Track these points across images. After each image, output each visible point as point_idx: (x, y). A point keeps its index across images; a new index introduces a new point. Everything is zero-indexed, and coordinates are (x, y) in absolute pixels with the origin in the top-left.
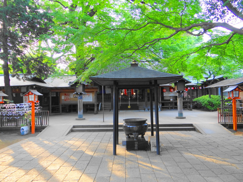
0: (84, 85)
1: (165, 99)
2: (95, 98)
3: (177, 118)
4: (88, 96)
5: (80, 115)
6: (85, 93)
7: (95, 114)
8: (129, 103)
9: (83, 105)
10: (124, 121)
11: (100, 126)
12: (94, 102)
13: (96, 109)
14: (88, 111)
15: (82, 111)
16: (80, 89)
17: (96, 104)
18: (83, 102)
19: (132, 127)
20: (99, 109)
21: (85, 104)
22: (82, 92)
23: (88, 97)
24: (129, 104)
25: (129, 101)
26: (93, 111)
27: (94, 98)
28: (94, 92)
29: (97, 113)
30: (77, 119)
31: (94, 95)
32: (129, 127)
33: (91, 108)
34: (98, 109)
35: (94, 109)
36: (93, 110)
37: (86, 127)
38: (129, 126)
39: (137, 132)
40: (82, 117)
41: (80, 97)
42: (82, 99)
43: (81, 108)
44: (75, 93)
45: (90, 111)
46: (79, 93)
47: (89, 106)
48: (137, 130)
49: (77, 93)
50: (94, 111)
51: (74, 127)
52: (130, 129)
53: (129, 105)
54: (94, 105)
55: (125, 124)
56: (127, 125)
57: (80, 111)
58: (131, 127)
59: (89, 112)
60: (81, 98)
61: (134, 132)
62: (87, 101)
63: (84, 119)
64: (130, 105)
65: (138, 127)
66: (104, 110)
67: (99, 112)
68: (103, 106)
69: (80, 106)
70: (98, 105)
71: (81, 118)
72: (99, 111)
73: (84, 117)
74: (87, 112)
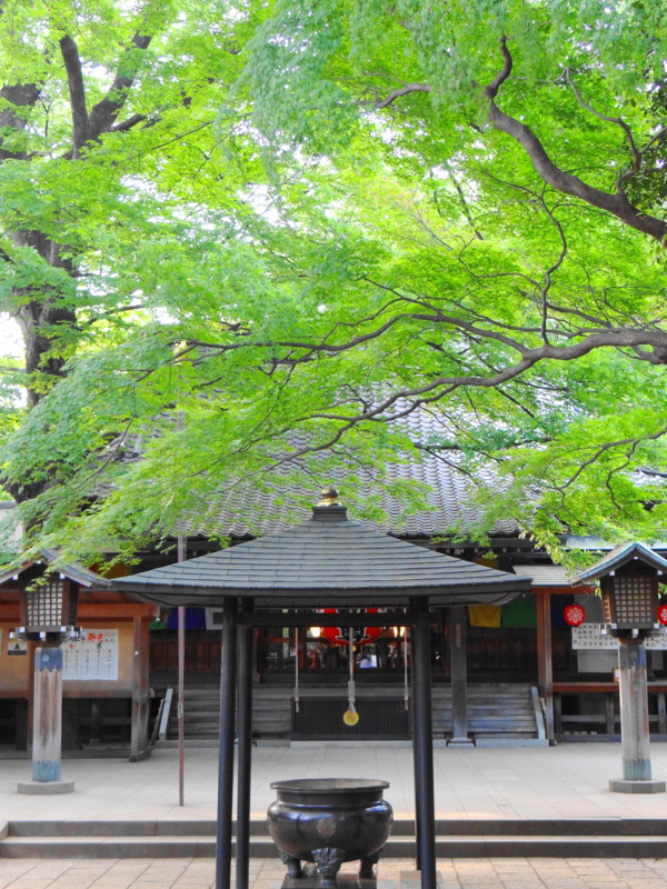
0: (72, 588)
1: (585, 666)
2: (136, 658)
3: (617, 788)
4: (93, 645)
5: (45, 765)
6: (77, 630)
7: (134, 760)
8: (351, 693)
9: (66, 701)
10: (275, 791)
11: (156, 828)
12: (129, 686)
13: (138, 729)
14: (87, 742)
15: (56, 740)
16: (49, 611)
17: (139, 697)
18: (66, 683)
19: (311, 822)
20: (163, 729)
21: (75, 695)
22: (63, 629)
23: (93, 654)
24: (352, 700)
25: (351, 683)
26: (118, 741)
27: (130, 660)
28: (129, 619)
29: (144, 756)
30: (22, 790)
31: (130, 642)
32: (298, 822)
33: (109, 721)
34: (152, 728)
35: (129, 728)
36: (120, 734)
37: (77, 834)
38: (294, 815)
39: (332, 843)
40: (55, 778)
41: (46, 658)
42: (59, 667)
43: (54, 722)
44: (22, 630)
45: (103, 742)
46: (43, 635)
47: (95, 709)
48: (332, 833)
49: (32, 630)
50: (128, 739)
51: (12, 829)
52: (302, 827)
53: (348, 703)
54: (129, 701)
55: (281, 806)
56: (285, 810)
57: (44, 742)
58: (306, 817)
59: (93, 746)
60: (56, 662)
61: (321, 843)
62: (85, 679)
63: (67, 789)
64: (358, 704)
65: (342, 818)
66: (187, 735)
67: (162, 746)
68: (181, 713)
69: (44, 711)
70: (154, 705)
71: (46, 785)
72: (162, 739)
73: (65, 779)
74: (81, 749)
